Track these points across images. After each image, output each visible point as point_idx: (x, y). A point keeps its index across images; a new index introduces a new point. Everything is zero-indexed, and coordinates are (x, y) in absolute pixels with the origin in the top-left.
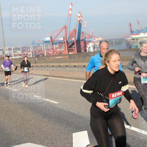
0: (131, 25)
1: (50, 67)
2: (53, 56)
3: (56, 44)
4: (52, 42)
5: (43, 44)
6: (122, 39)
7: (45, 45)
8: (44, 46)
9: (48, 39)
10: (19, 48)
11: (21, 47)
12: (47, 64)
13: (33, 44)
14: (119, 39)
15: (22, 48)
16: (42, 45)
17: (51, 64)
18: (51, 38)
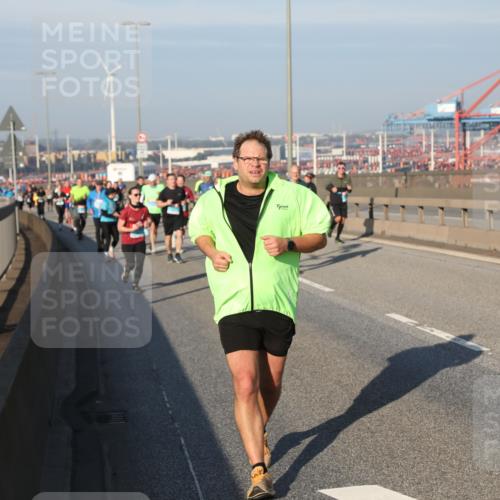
2: (459, 172)
3: (475, 128)
4: (463, 121)
5: (425, 126)
7: (432, 131)
8: (428, 136)
9: (449, 109)
10: (340, 139)
11: (344, 135)
13: (389, 124)
15: (348, 138)
16: (423, 132)
18: (459, 105)
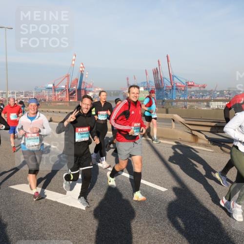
0: (128, 79)
1: (51, 112)
2: (54, 102)
3: (58, 91)
4: (55, 89)
6: (120, 91)
7: (47, 91)
8: (46, 92)
9: (51, 86)
10: (22, 93)
11: (24, 92)
12: (47, 110)
13: (36, 89)
14: (117, 91)
15: (25, 92)
16: (45, 91)
17: (51, 110)
18: (54, 85)
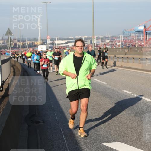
2: (145, 47)
3: (150, 34)
4: (146, 32)
5: (135, 33)
7: (137, 35)
8: (135, 36)
9: (142, 28)
10: (108, 37)
11: (110, 36)
13: (123, 33)
15: (111, 37)
16: (134, 35)
18: (145, 27)
